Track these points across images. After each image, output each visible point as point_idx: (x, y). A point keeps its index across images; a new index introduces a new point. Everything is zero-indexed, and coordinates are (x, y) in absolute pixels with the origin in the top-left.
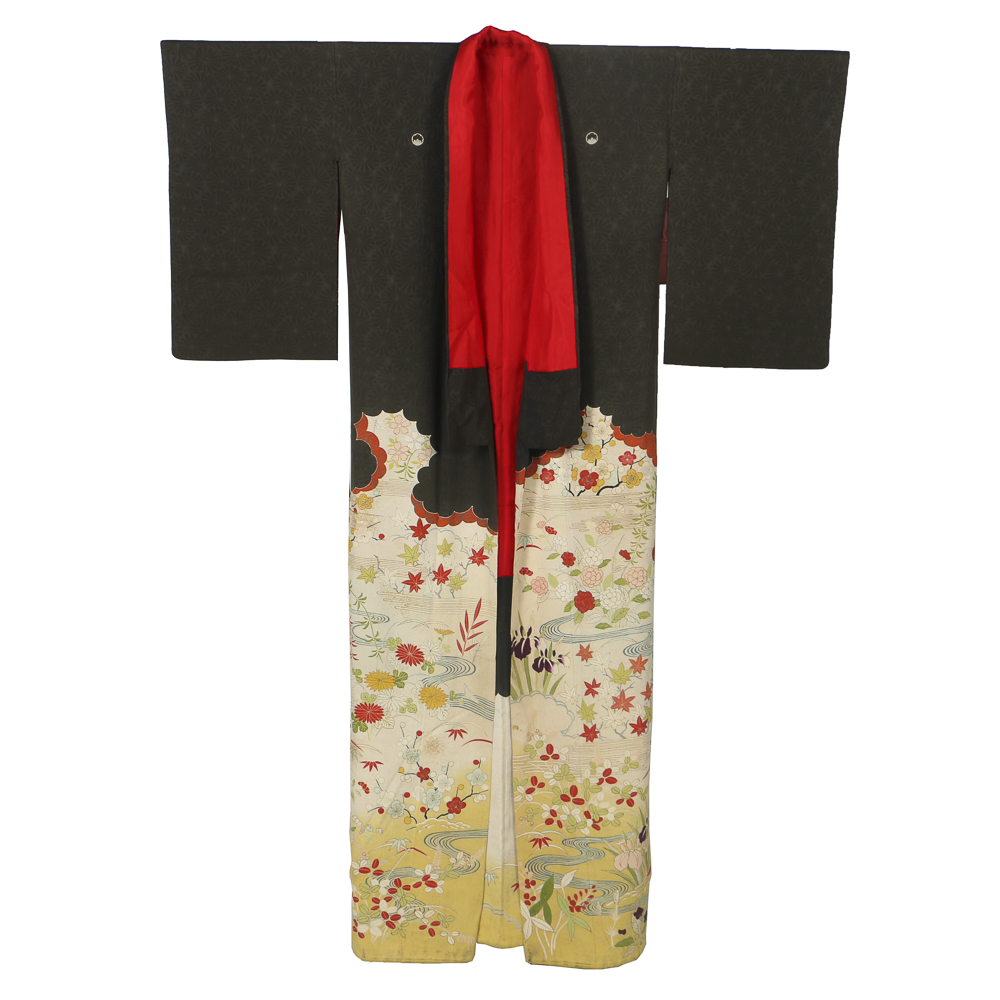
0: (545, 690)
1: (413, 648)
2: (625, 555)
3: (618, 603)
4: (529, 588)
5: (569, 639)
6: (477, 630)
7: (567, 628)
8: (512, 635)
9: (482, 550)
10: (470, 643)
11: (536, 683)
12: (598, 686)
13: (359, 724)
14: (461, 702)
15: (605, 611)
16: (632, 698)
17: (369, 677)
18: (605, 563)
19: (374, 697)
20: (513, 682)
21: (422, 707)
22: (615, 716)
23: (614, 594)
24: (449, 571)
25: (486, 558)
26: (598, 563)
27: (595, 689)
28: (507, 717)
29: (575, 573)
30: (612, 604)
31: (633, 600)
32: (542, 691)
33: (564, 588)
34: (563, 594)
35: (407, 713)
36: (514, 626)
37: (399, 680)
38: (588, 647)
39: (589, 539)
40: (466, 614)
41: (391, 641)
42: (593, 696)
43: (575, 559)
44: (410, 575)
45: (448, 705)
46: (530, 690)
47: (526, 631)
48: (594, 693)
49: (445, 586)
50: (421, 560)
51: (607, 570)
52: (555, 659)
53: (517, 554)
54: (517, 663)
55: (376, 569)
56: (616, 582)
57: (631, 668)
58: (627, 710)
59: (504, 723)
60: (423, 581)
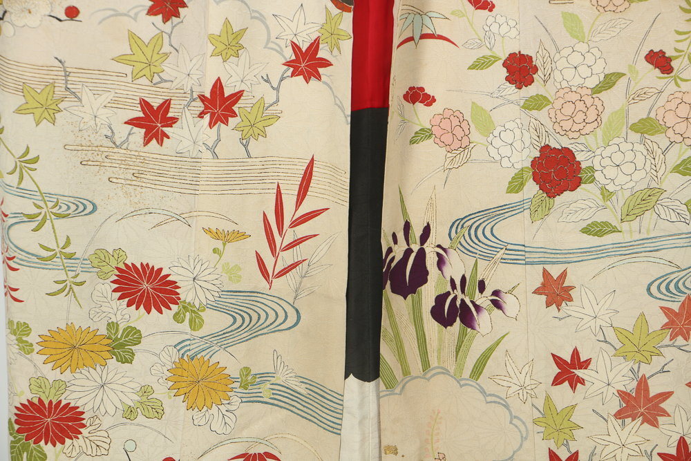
0: (460, 368)
1: (152, 274)
2: (660, 61)
3: (637, 176)
4: (425, 134)
5: (517, 255)
6: (302, 230)
7: (512, 231)
8: (385, 242)
9: (315, 46)
10: (287, 258)
11: (439, 351)
12: (586, 364)
13: (25, 448)
14: (265, 390)
15: (606, 194)
16: (666, 396)
17: (49, 341)
18: (609, 81)
19: (63, 386)
20: (386, 351)
21: (175, 407)
22: (624, 434)
23: (629, 156)
24: (237, 96)
25: (326, 63)
26: (593, 82)
27: (579, 373)
28: (371, 426)
29: (537, 103)
30: (621, 179)
31: (676, 169)
32: (452, 370)
33: (507, 136)
34: (506, 151)
35: (141, 419)
36: (390, 222)
37: (122, 346)
38: (563, 275)
39: (572, 24)
40: (279, 194)
41: (101, 256)
42: (573, 387)
43: (536, 69)
44: (145, 105)
45: (236, 400)
46: (426, 365)
47: (417, 231)
48: (575, 382)
49: (229, 132)
50: (169, 70)
51: (613, 99)
52: (483, 300)
53: (396, 54)
54: (395, 306)
55: (60, 91)
56: (635, 128)
57: (665, 327)
58: (654, 423)
59: (363, 440)
60: (173, 121)
